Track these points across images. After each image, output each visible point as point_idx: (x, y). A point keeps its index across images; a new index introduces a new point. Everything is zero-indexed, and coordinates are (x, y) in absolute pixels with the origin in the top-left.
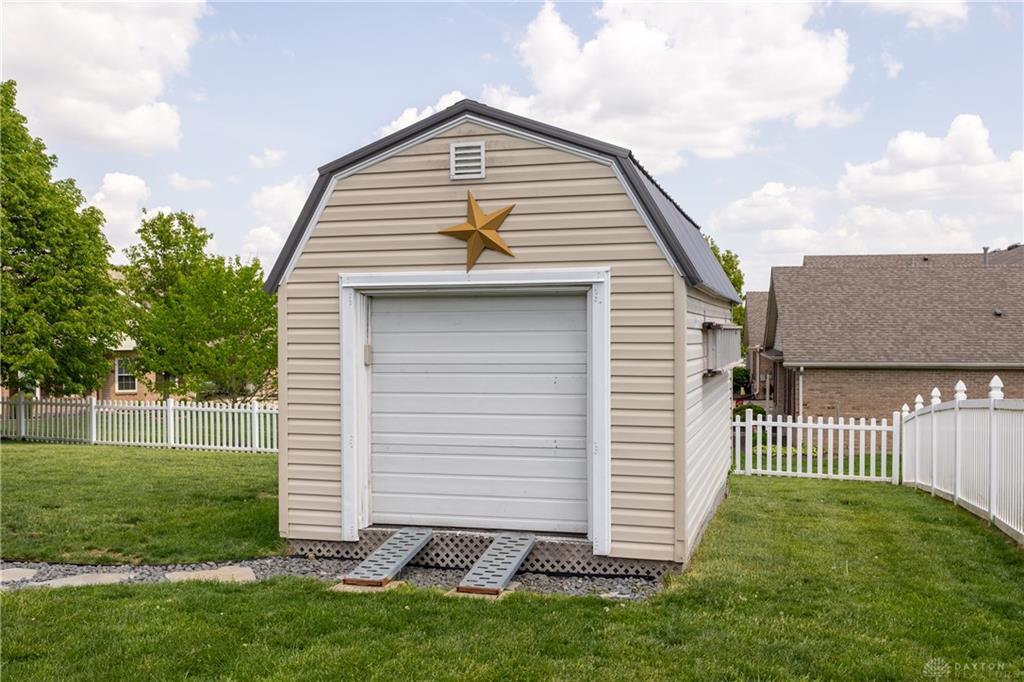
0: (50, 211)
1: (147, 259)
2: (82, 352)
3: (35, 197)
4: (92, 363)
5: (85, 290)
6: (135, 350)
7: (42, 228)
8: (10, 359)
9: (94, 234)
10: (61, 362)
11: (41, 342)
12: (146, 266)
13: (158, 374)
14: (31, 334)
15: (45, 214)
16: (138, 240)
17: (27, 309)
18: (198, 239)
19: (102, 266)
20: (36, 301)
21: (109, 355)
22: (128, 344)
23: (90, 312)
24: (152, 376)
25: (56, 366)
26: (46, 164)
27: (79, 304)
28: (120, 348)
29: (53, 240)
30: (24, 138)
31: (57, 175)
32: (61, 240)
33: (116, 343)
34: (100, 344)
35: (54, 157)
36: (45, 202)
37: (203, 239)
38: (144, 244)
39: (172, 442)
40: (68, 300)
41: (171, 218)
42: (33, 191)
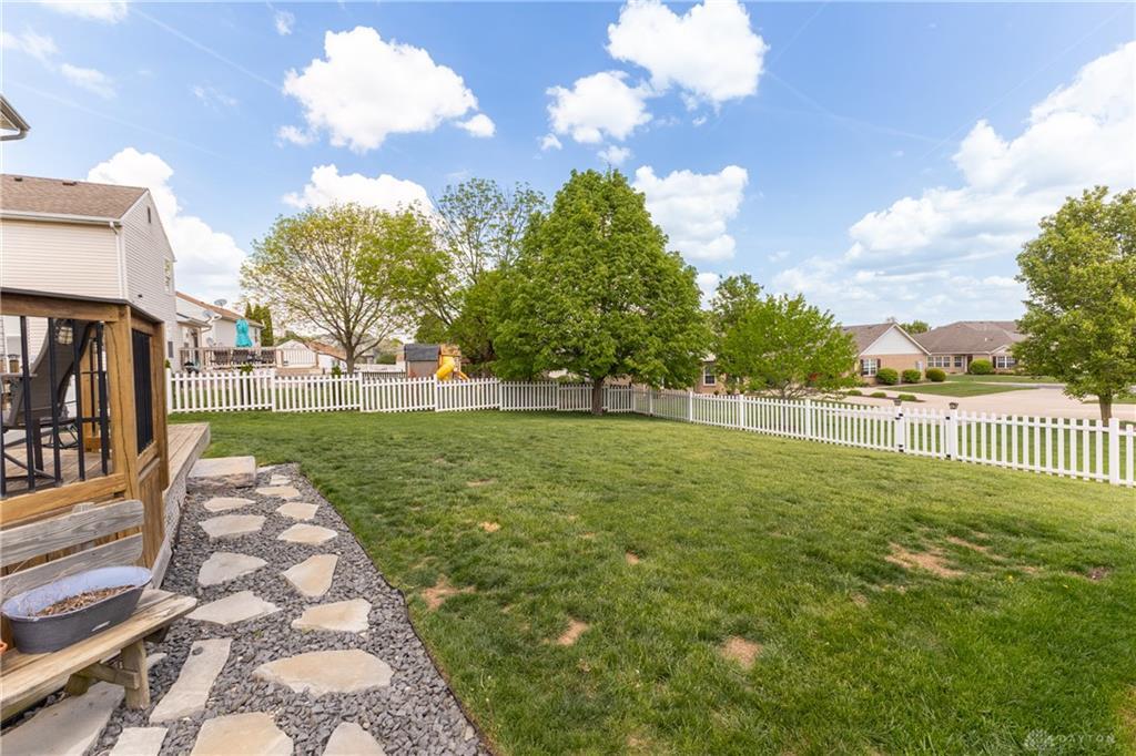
0: (664, 270)
1: (722, 306)
2: (684, 362)
3: (655, 262)
4: (690, 369)
5: (684, 320)
6: (715, 361)
7: (659, 281)
8: (640, 367)
9: (691, 283)
10: (672, 369)
11: (658, 355)
12: (721, 310)
13: (728, 375)
14: (652, 350)
15: (660, 272)
16: (717, 294)
17: (651, 334)
18: (753, 290)
19: (697, 304)
20: (656, 329)
21: (700, 364)
22: (711, 357)
23: (689, 335)
24: (724, 377)
25: (667, 371)
26: (663, 241)
27: (682, 330)
28: (707, 359)
29: (666, 289)
30: (649, 225)
31: (668, 248)
32: (670, 288)
33: (704, 356)
34: (695, 357)
35: (667, 236)
36: (660, 264)
37: (757, 291)
38: (720, 296)
39: (742, 426)
40: (675, 327)
41: (737, 278)
42: (654, 257)
